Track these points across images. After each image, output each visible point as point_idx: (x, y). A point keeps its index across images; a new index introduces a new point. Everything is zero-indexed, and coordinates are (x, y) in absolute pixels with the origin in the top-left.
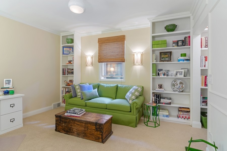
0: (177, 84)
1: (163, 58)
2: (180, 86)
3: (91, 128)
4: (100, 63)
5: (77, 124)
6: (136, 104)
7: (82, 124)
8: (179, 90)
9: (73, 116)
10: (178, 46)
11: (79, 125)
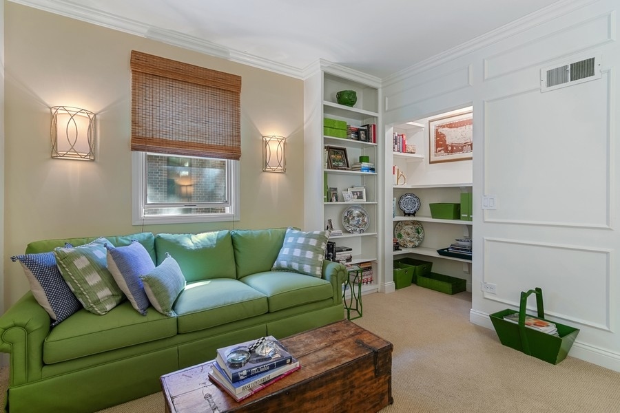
0: (354, 217)
1: (334, 161)
2: (359, 221)
3: (363, 379)
4: (135, 152)
5: (314, 399)
6: (342, 272)
7: (331, 386)
8: (358, 229)
9: (278, 379)
10: (359, 138)
11: (320, 397)
